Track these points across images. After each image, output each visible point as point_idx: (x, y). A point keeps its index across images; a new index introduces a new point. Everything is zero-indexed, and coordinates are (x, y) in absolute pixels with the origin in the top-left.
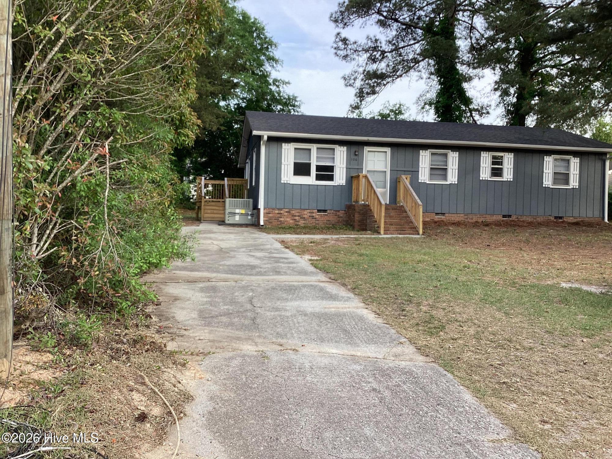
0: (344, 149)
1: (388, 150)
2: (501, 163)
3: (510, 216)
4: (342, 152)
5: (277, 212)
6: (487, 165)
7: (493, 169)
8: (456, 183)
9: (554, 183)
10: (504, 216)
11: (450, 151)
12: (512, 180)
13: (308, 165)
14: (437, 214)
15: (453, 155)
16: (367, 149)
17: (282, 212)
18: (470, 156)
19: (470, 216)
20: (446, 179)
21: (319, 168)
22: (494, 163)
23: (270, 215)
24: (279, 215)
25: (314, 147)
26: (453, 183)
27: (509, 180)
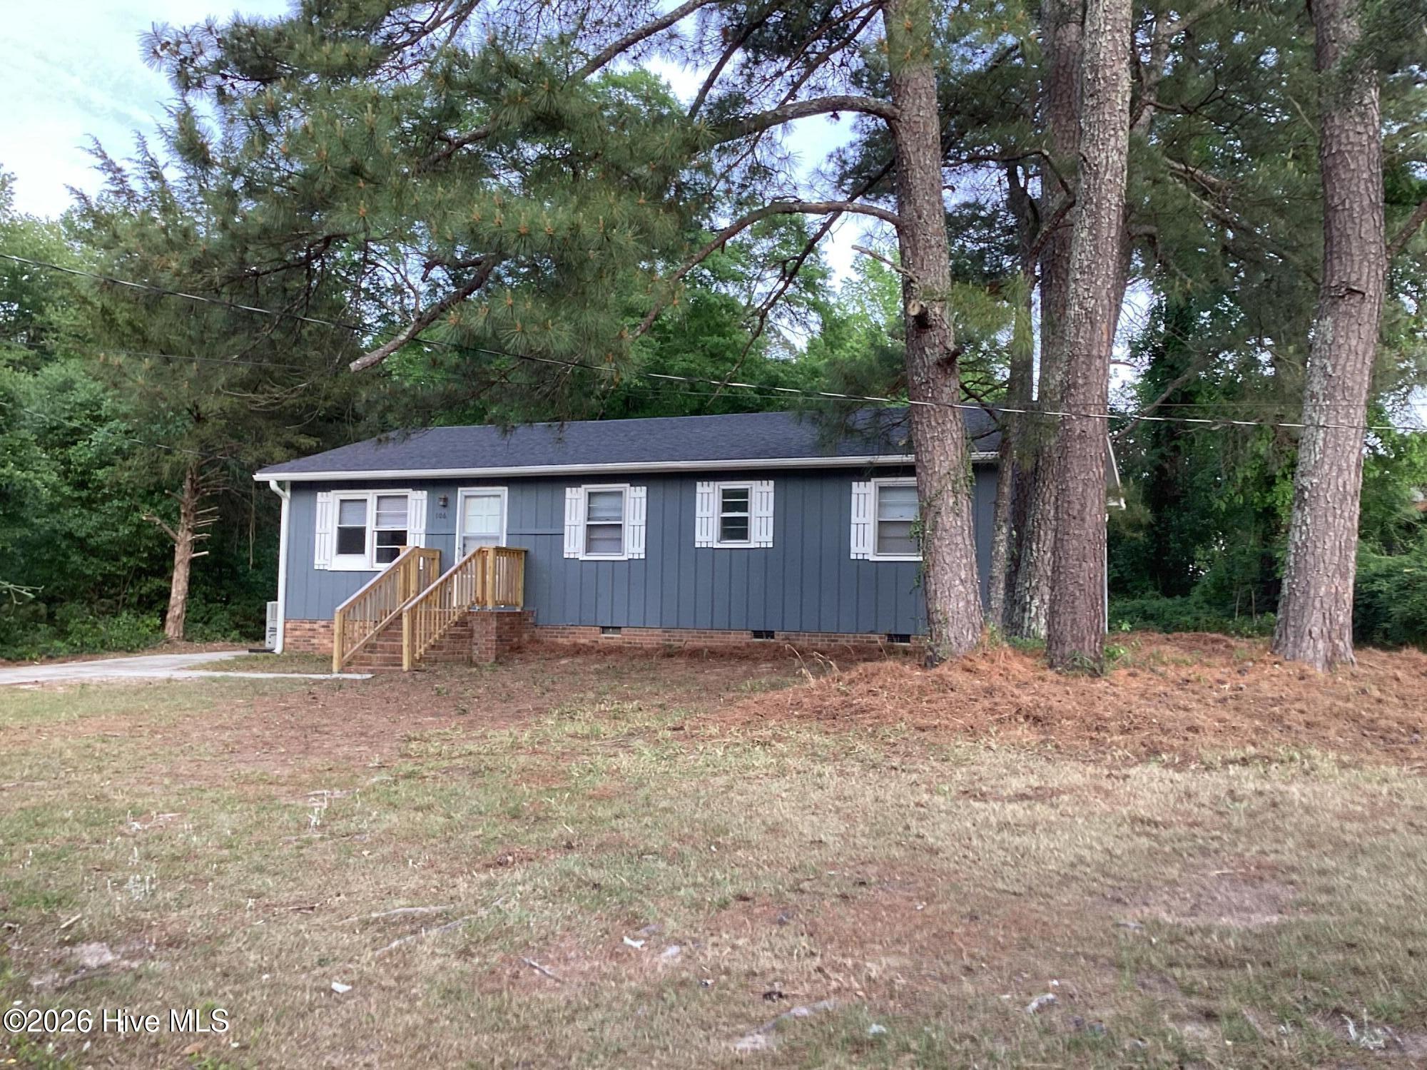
1: (503, 491)
2: (744, 507)
3: (770, 634)
5: (308, 626)
6: (710, 514)
7: (725, 521)
8: (643, 556)
10: (757, 634)
11: (627, 485)
12: (770, 545)
13: (361, 532)
14: (604, 629)
15: (633, 494)
16: (462, 492)
17: (316, 626)
18: (672, 492)
19: (677, 633)
20: (620, 550)
21: (383, 537)
22: (726, 507)
23: (297, 633)
24: (310, 633)
25: (371, 495)
26: (636, 557)
27: (763, 545)
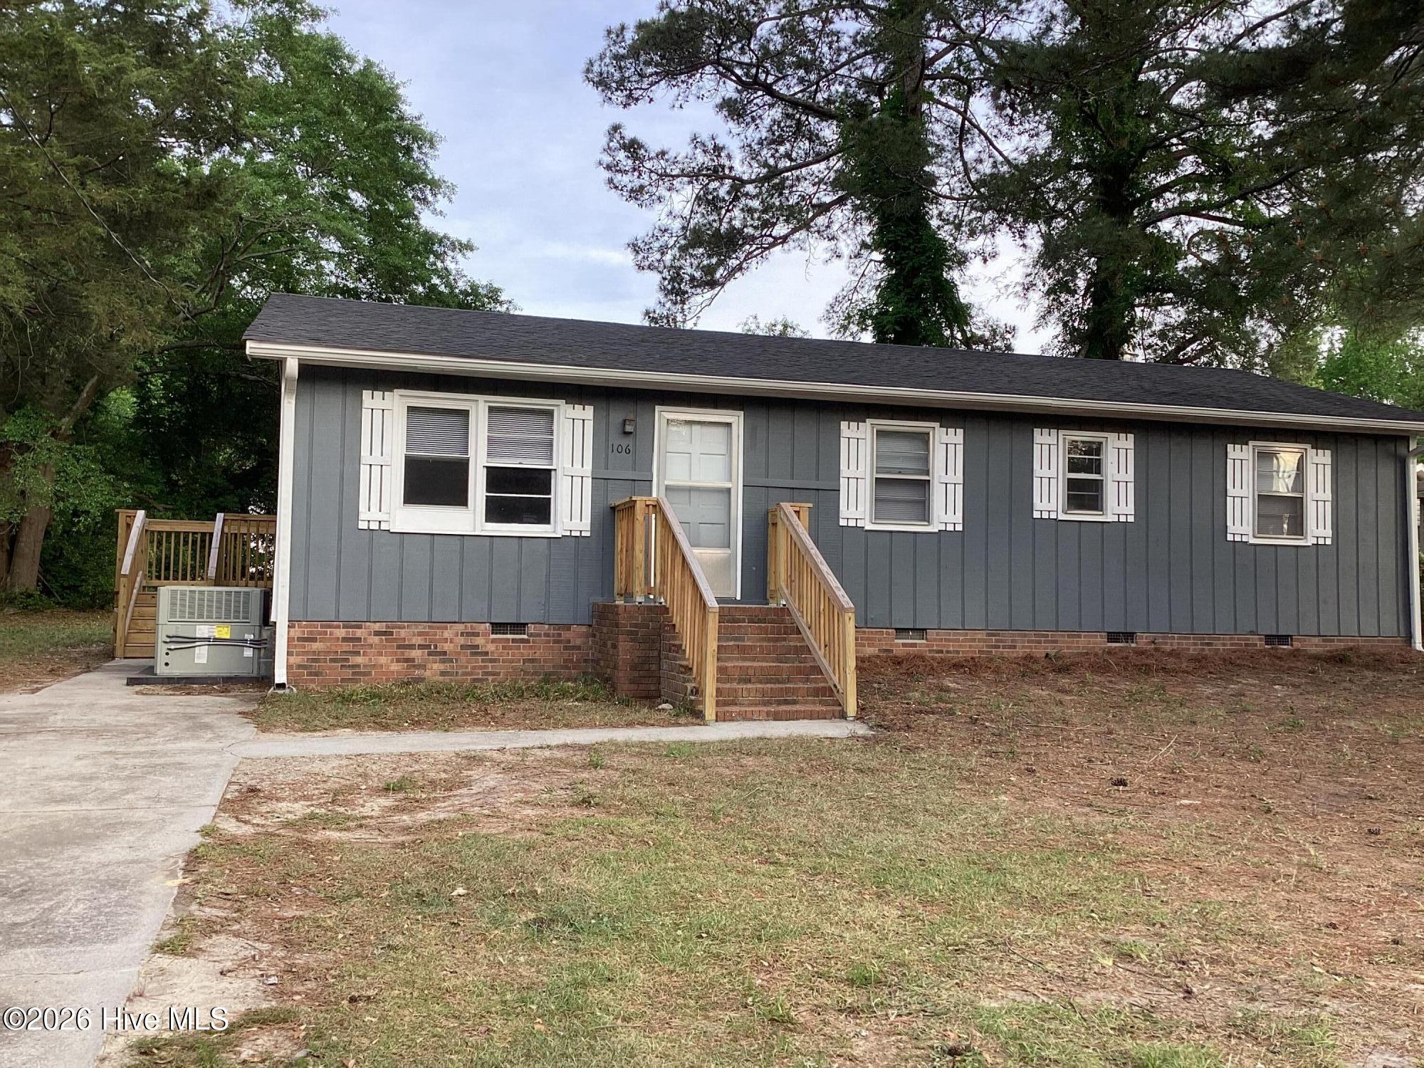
0: (587, 413)
1: (736, 419)
2: (1096, 467)
3: (1129, 636)
4: (579, 424)
5: (341, 633)
6: (1053, 473)
7: (1072, 484)
8: (959, 528)
9: (1261, 529)
10: (1113, 637)
11: (937, 425)
12: (1131, 519)
13: (461, 468)
14: (900, 631)
15: (945, 439)
16: (663, 414)
17: (359, 633)
18: (1001, 441)
19: (1008, 637)
20: (925, 517)
21: (497, 478)
22: (1074, 466)
23: (316, 646)
24: (348, 647)
25: (478, 407)
26: (950, 528)
27: (1123, 519)
